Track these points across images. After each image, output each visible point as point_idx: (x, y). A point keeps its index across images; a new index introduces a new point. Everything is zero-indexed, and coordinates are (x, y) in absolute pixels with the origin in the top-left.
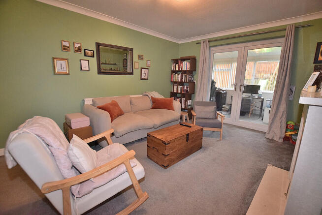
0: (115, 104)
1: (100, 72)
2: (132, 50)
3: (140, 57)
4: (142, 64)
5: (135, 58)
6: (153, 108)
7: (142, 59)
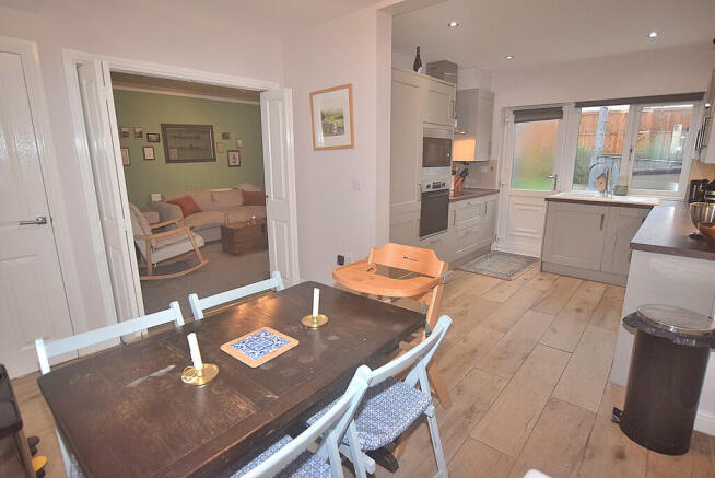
0: (189, 199)
1: (168, 161)
2: (211, 127)
3: (225, 136)
4: (229, 145)
5: (218, 137)
6: (244, 204)
7: (228, 138)
